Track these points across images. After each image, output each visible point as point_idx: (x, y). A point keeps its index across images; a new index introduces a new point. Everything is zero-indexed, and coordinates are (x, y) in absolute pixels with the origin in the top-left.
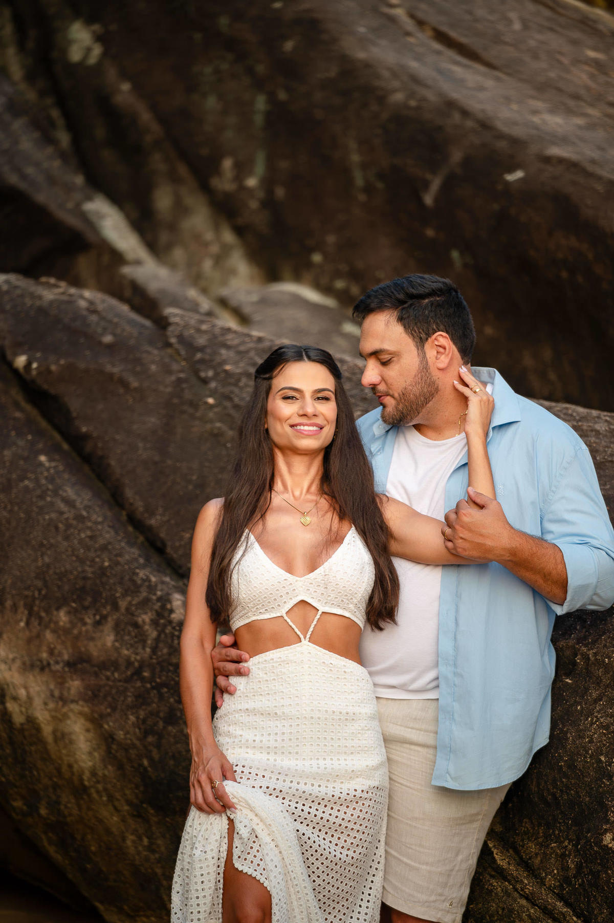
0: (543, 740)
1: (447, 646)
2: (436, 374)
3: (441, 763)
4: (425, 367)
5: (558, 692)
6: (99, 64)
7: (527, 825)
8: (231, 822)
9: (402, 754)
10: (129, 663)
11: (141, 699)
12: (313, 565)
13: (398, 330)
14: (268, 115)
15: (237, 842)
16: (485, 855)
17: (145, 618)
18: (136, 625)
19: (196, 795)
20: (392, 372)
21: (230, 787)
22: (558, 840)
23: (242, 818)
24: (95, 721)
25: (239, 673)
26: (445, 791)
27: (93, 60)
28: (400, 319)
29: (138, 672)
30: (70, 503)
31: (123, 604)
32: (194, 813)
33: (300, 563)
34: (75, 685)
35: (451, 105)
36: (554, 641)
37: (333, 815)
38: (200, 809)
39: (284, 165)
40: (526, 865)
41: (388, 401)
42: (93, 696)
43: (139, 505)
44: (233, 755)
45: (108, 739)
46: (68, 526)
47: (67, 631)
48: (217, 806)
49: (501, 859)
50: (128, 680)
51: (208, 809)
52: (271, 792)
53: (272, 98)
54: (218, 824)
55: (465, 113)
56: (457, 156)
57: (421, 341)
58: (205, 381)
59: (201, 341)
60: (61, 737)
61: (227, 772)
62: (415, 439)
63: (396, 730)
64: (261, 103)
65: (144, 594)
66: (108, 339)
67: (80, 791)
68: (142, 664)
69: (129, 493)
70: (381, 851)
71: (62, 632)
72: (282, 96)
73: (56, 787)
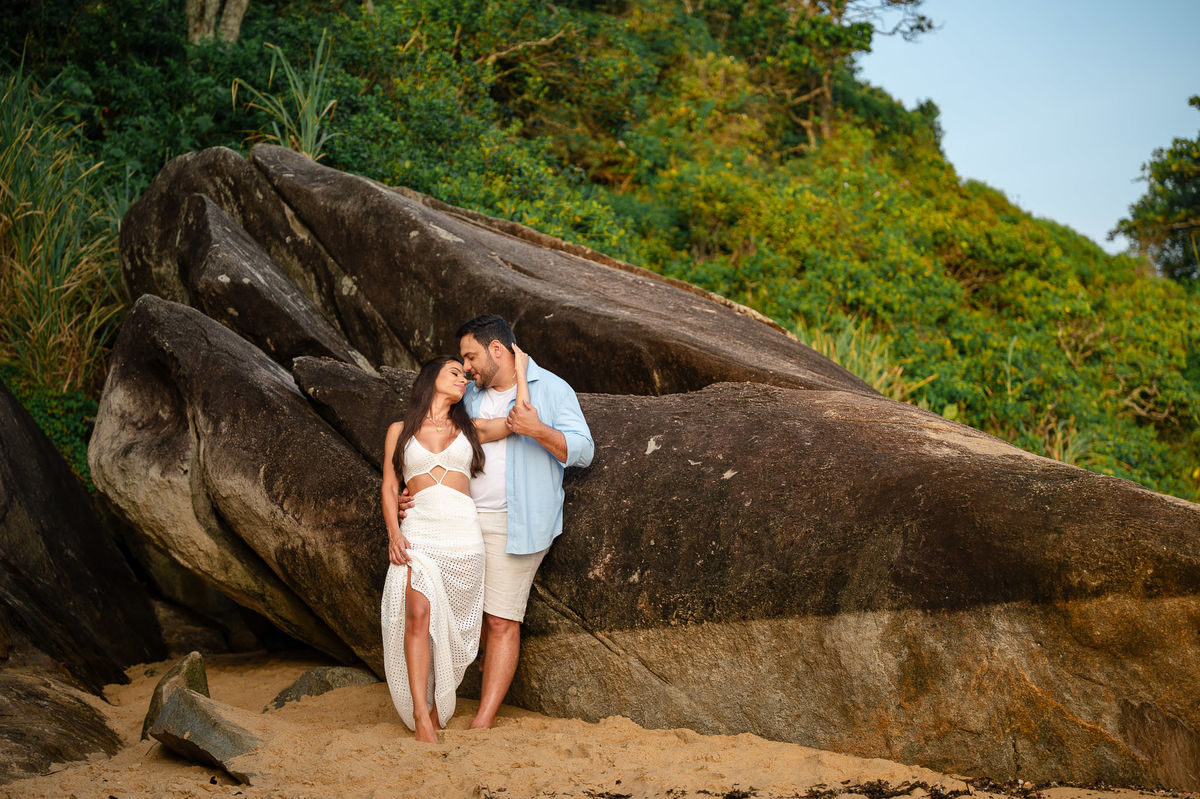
0: (559, 531)
1: (510, 486)
2: (496, 360)
3: (510, 543)
4: (490, 358)
5: (566, 510)
6: (357, 294)
7: (553, 576)
8: (410, 567)
9: (489, 539)
10: (363, 520)
11: (369, 536)
12: (443, 448)
13: (475, 343)
14: (434, 306)
15: (413, 576)
16: (533, 589)
17: (371, 498)
18: (366, 502)
19: (392, 556)
20: (476, 363)
21: (408, 551)
22: (568, 581)
23: (415, 566)
24: (348, 550)
25: (410, 507)
26: (513, 556)
27: (353, 293)
28: (475, 337)
29: (367, 524)
30: (334, 450)
31: (360, 493)
32: (392, 566)
33: (437, 447)
34: (338, 534)
35: (519, 290)
36: (563, 486)
37: (458, 568)
38: (395, 563)
39: (443, 329)
40: (554, 595)
41: (478, 376)
42: (346, 538)
43: (368, 448)
44: (410, 539)
45: (354, 558)
46: (334, 460)
47: (334, 509)
48: (403, 561)
49: (540, 591)
50: (363, 528)
51: (399, 563)
52: (432, 556)
53: (436, 299)
54: (404, 569)
55: (526, 293)
56: (522, 312)
57: (486, 346)
58: (398, 393)
59: (398, 377)
60: (332, 560)
61: (407, 545)
62: (493, 393)
63: (489, 528)
64: (431, 301)
65: (370, 486)
66: (353, 378)
67: (342, 586)
68: (369, 520)
69: (363, 444)
70: (482, 587)
71: (331, 509)
72: (441, 296)
73: (330, 586)
